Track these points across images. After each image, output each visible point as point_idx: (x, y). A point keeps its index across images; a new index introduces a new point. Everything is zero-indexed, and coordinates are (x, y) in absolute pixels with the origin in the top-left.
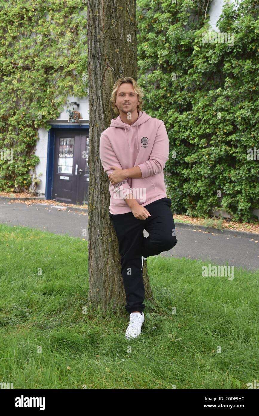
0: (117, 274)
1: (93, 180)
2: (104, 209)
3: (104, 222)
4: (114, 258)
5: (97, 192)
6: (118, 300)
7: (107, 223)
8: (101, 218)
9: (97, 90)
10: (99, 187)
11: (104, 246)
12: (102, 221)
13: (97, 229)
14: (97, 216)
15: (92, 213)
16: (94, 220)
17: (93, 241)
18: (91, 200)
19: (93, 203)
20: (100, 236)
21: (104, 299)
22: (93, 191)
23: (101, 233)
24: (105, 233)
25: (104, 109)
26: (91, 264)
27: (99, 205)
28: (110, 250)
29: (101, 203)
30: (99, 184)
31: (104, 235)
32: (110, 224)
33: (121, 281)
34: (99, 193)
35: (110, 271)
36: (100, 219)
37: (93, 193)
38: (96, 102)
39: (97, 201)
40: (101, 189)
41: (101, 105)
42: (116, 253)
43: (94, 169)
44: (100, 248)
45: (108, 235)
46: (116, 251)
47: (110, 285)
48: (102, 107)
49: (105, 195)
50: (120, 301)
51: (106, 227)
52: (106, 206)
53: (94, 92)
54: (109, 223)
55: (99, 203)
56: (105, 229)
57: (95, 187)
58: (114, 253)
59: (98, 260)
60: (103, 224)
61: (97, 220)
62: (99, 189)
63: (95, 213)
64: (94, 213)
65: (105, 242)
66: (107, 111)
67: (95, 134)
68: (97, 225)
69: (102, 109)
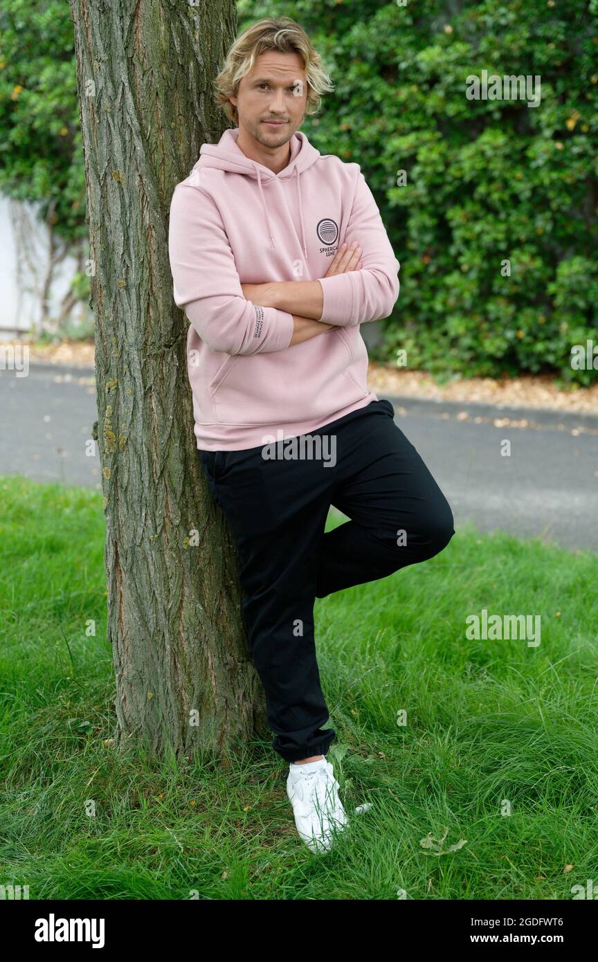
0: (215, 647)
1: (114, 354)
2: (160, 447)
3: (162, 487)
4: (201, 597)
5: (129, 391)
6: (222, 725)
7: (174, 491)
8: (151, 476)
9: (110, 60)
10: (137, 375)
11: (164, 563)
12: (154, 485)
13: (137, 509)
14: (135, 467)
15: (115, 461)
16: (125, 481)
17: (126, 547)
18: (110, 418)
19: (118, 427)
20: (152, 531)
21: (176, 723)
22: (117, 389)
23: (154, 521)
24: (167, 520)
25: (141, 124)
26: (120, 619)
27: (139, 433)
28: (187, 574)
29: (147, 425)
30: (136, 366)
31: (164, 527)
32: (183, 493)
33: (228, 667)
34: (140, 394)
35: (191, 638)
36: (146, 478)
37: (117, 394)
38: (112, 101)
39: (133, 420)
40: (144, 382)
41: (132, 111)
42: (206, 582)
43: (116, 317)
44: (152, 567)
45: (177, 526)
46: (206, 575)
47: (194, 681)
48: (134, 117)
49: (160, 402)
50: (228, 727)
51: (171, 503)
52: (166, 437)
53: (103, 67)
54: (179, 489)
55: (140, 426)
56: (167, 507)
57: (121, 375)
58: (201, 581)
59: (147, 603)
60: (161, 495)
61: (135, 481)
62: (139, 382)
63: (128, 460)
64: (123, 458)
65: (171, 549)
66: (154, 131)
67: (111, 204)
68: (136, 497)
69: (135, 122)
